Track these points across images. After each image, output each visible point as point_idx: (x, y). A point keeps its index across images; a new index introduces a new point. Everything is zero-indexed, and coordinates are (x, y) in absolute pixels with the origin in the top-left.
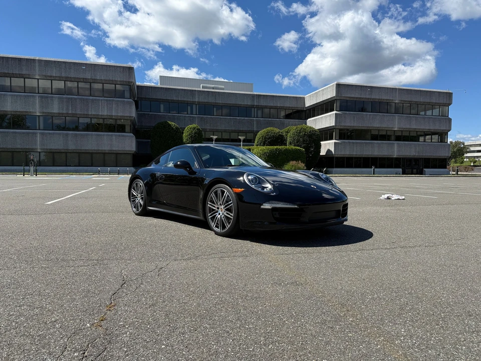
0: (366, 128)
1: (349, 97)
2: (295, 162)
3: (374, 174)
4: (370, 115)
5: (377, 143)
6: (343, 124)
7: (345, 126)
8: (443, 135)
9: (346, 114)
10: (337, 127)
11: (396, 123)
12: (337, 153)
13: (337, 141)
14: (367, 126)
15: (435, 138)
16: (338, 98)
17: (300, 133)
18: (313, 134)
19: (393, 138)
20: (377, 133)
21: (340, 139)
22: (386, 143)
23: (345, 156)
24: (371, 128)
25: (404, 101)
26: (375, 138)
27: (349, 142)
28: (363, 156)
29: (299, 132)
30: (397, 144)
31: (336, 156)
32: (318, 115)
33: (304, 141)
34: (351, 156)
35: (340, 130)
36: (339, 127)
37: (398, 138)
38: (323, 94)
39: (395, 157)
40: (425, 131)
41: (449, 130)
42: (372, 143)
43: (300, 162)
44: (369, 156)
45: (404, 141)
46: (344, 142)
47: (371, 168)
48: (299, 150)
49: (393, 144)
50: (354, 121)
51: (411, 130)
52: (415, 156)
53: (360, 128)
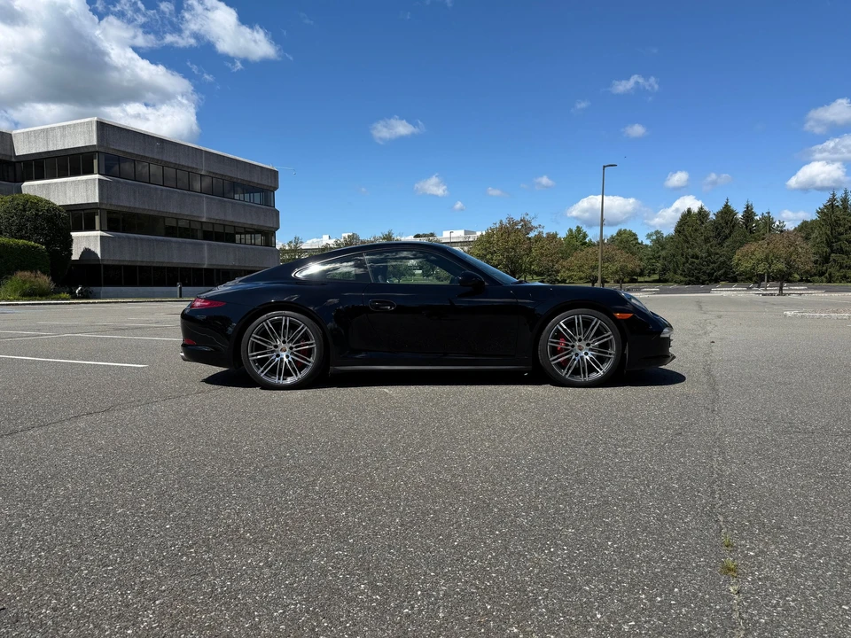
0: (156, 214)
1: (124, 152)
2: (27, 274)
3: (181, 296)
4: (162, 190)
5: (176, 242)
6: (114, 202)
7: (119, 206)
8: (269, 235)
9: (118, 182)
10: (104, 207)
11: (206, 211)
12: (106, 257)
13: (104, 234)
14: (158, 209)
15: (259, 239)
16: (102, 150)
17: (24, 210)
18: (55, 215)
19: (200, 234)
20: (174, 224)
21: (109, 229)
22: (191, 243)
23: (122, 263)
24: (164, 215)
25: (214, 173)
26: (172, 231)
27: (129, 238)
28: (155, 265)
29: (21, 207)
30: (208, 244)
31: (105, 263)
32: (54, 177)
33: (36, 228)
34: (133, 264)
35: (109, 212)
36: (108, 207)
37: (208, 236)
38: (63, 136)
39: (205, 267)
40: (246, 226)
41: (277, 229)
42: (167, 242)
43: (39, 272)
44: (165, 265)
45: (217, 240)
46: (119, 237)
47: (176, 286)
48: (33, 247)
49: (202, 244)
50: (135, 199)
51: (227, 223)
52: (234, 266)
53: (145, 212)
